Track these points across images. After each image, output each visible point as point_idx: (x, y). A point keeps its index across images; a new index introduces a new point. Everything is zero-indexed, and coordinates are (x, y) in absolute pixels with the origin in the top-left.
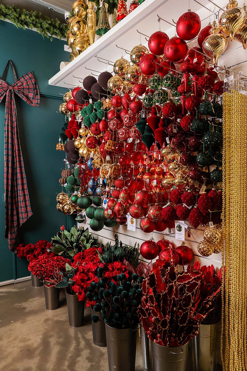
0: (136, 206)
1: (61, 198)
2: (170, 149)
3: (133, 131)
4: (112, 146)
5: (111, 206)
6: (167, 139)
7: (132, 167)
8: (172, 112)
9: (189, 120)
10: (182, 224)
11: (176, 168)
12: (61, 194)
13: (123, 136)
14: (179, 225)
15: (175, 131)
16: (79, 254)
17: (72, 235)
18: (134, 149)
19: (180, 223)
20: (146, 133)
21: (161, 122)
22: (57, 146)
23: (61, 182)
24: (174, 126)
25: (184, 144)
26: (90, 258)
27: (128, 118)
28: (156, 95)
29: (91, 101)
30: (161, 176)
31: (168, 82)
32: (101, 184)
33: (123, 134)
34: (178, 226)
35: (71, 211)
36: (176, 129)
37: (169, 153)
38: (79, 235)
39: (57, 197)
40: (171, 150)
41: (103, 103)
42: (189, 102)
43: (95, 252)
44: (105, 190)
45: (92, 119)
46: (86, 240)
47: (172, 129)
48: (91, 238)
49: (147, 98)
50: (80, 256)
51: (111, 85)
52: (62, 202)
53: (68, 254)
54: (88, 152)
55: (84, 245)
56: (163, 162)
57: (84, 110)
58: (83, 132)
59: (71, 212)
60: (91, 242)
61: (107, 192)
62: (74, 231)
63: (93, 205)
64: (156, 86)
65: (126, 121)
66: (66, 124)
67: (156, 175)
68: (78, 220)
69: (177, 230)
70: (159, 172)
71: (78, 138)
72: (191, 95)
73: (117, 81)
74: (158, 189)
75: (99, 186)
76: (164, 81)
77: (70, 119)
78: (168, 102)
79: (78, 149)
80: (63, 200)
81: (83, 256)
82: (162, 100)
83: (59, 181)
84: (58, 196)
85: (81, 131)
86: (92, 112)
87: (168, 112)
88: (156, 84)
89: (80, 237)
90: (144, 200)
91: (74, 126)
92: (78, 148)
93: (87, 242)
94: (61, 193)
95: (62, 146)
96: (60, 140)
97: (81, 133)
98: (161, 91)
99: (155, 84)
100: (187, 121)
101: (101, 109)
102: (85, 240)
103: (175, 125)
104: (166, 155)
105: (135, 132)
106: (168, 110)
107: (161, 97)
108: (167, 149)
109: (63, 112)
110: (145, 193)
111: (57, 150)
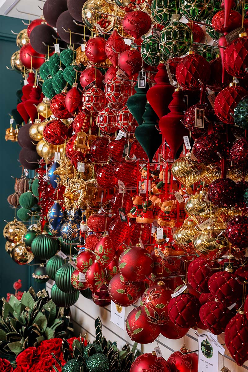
0: (122, 279)
1: (11, 230)
2: (190, 163)
3: (121, 116)
4: (86, 144)
5: (83, 266)
6: (186, 139)
7: (120, 192)
8: (196, 76)
9: (233, 97)
10: (213, 341)
11: (202, 210)
12: (11, 225)
13: (106, 125)
14: (207, 342)
15: (199, 124)
16: (27, 352)
17: (23, 308)
18: (125, 155)
19: (209, 337)
20: (146, 124)
21: (175, 99)
22: (7, 133)
23: (10, 201)
24: (198, 111)
25: (218, 156)
26: (46, 365)
27: (113, 86)
28: (163, 38)
29: (57, 47)
30: (171, 223)
31: (190, 6)
32: (72, 217)
33: (105, 121)
34: (204, 343)
35: (27, 257)
36: (202, 118)
37: (188, 173)
38: (35, 310)
39: (5, 230)
40: (192, 167)
41: (76, 53)
42: (232, 55)
43: (59, 349)
44: (79, 229)
45: (56, 86)
46: (46, 321)
47: (192, 119)
48: (60, 315)
49: (148, 44)
50: (29, 356)
51: (89, 15)
52: (13, 240)
53: (7, 348)
54: (51, 151)
55: (41, 330)
56: (182, 189)
57: (44, 67)
58: (45, 110)
59: (27, 260)
60: (56, 324)
61: (82, 234)
62: (27, 300)
63: (60, 253)
64: (165, 15)
65: (110, 95)
66: (20, 93)
67: (159, 219)
68: (37, 278)
69: (203, 352)
70: (166, 212)
71: (37, 121)
72: (240, 35)
73: (102, 6)
74: (166, 248)
75: (68, 221)
76: (183, 4)
77: (26, 83)
78: (188, 53)
79: (37, 142)
80: (14, 234)
81: (34, 356)
82: (175, 48)
83: (8, 200)
84: (6, 228)
85: (41, 108)
86: (57, 71)
87: (187, 77)
88: (165, 10)
89: (37, 313)
90: (136, 270)
91: (30, 98)
92: (36, 140)
93: (49, 326)
94: (12, 223)
95: (14, 134)
96: (12, 121)
97: (42, 112)
98: (174, 27)
99: (162, 11)
100: (228, 101)
101: (73, 64)
102: (44, 320)
103: (200, 110)
104: (181, 177)
105: (125, 119)
106: (188, 73)
107: (174, 42)
108: (183, 163)
109: (17, 69)
110: (140, 253)
111: (7, 140)
